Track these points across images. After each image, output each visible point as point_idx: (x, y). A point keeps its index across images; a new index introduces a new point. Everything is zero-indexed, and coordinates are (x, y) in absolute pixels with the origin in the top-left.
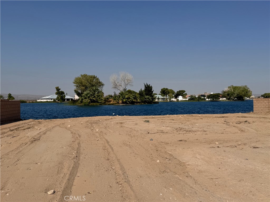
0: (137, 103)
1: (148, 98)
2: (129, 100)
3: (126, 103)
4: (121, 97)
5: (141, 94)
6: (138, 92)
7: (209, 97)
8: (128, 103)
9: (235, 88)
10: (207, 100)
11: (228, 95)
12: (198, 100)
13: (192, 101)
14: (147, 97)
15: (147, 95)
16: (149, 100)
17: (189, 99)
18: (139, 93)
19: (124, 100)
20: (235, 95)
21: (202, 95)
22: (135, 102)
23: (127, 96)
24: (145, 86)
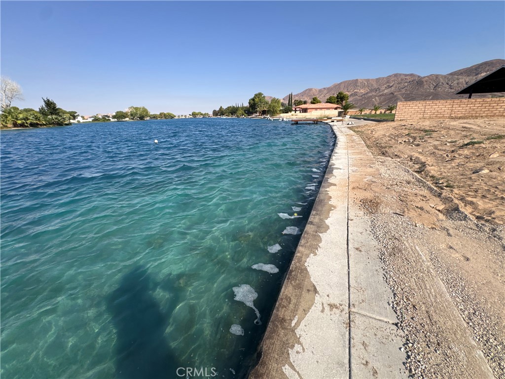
0: (41, 125)
1: (56, 119)
2: (28, 122)
3: (22, 125)
4: (10, 117)
5: (42, 111)
6: (38, 110)
7: (114, 117)
8: (27, 127)
9: (136, 109)
10: (112, 120)
11: (132, 115)
12: (104, 121)
13: (96, 122)
14: (54, 116)
15: (52, 114)
16: (59, 120)
17: (93, 120)
18: (40, 111)
19: (19, 122)
20: (138, 115)
21: (107, 116)
22: (37, 124)
23: (21, 116)
24: (45, 101)
